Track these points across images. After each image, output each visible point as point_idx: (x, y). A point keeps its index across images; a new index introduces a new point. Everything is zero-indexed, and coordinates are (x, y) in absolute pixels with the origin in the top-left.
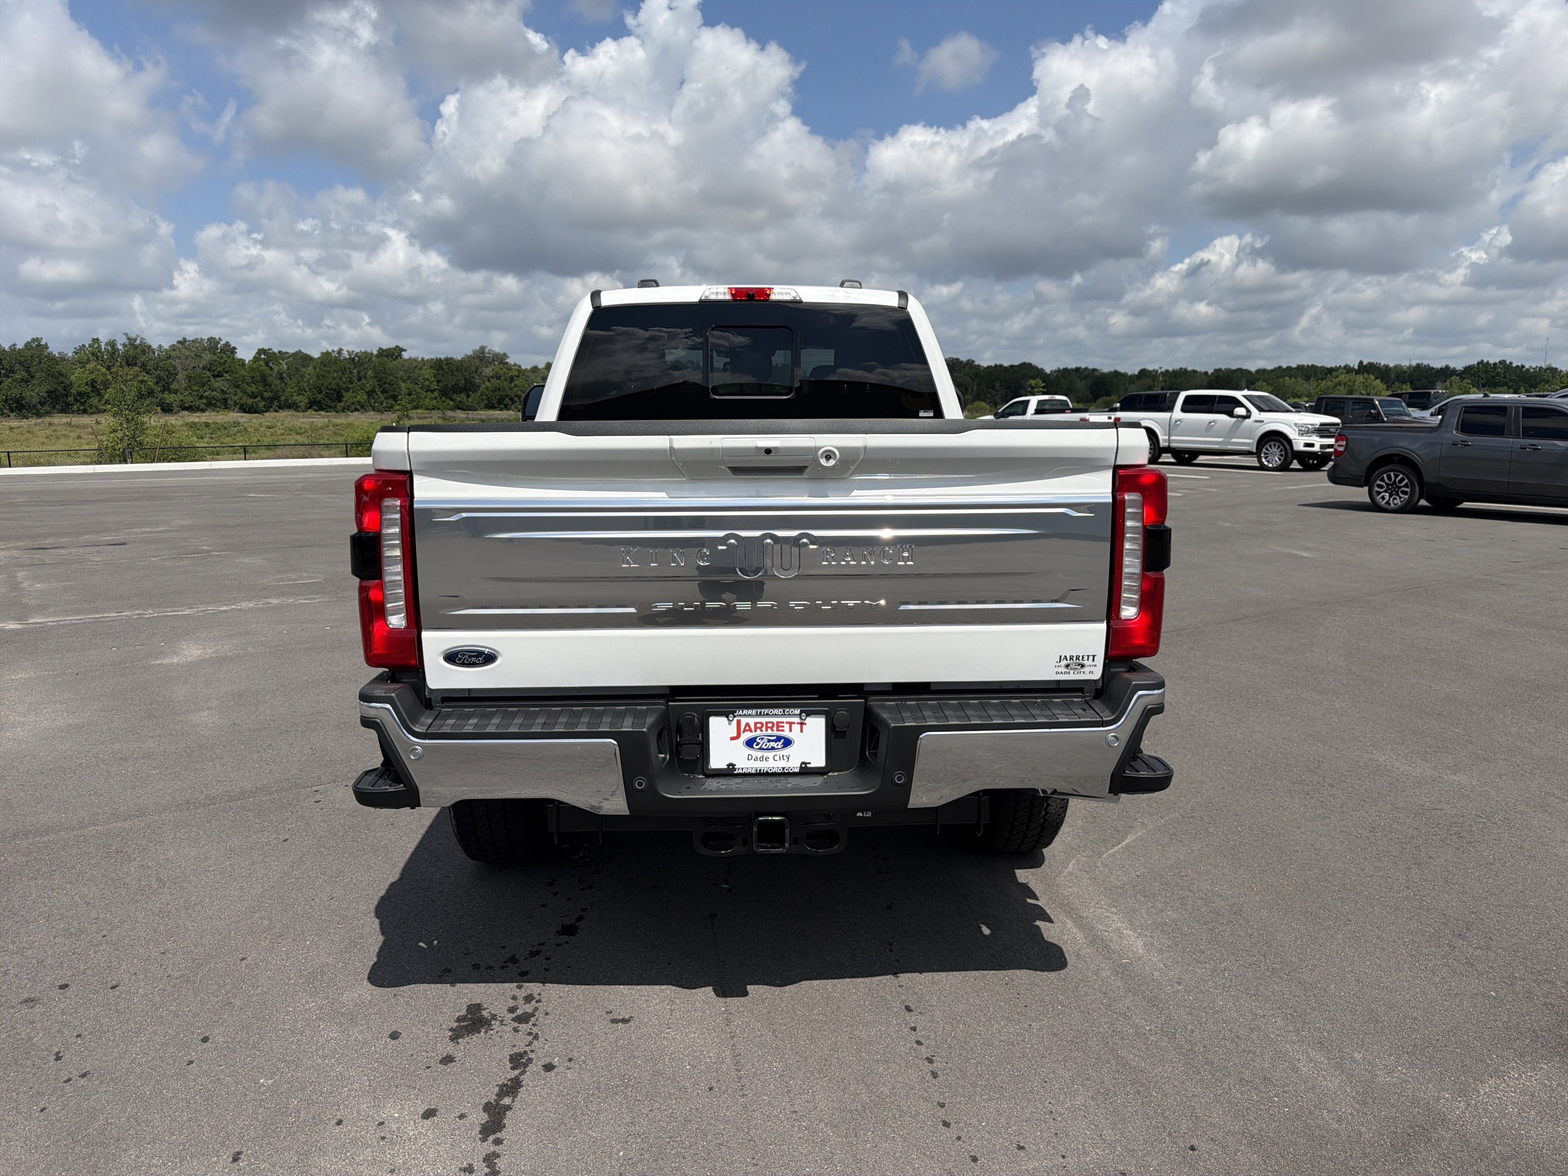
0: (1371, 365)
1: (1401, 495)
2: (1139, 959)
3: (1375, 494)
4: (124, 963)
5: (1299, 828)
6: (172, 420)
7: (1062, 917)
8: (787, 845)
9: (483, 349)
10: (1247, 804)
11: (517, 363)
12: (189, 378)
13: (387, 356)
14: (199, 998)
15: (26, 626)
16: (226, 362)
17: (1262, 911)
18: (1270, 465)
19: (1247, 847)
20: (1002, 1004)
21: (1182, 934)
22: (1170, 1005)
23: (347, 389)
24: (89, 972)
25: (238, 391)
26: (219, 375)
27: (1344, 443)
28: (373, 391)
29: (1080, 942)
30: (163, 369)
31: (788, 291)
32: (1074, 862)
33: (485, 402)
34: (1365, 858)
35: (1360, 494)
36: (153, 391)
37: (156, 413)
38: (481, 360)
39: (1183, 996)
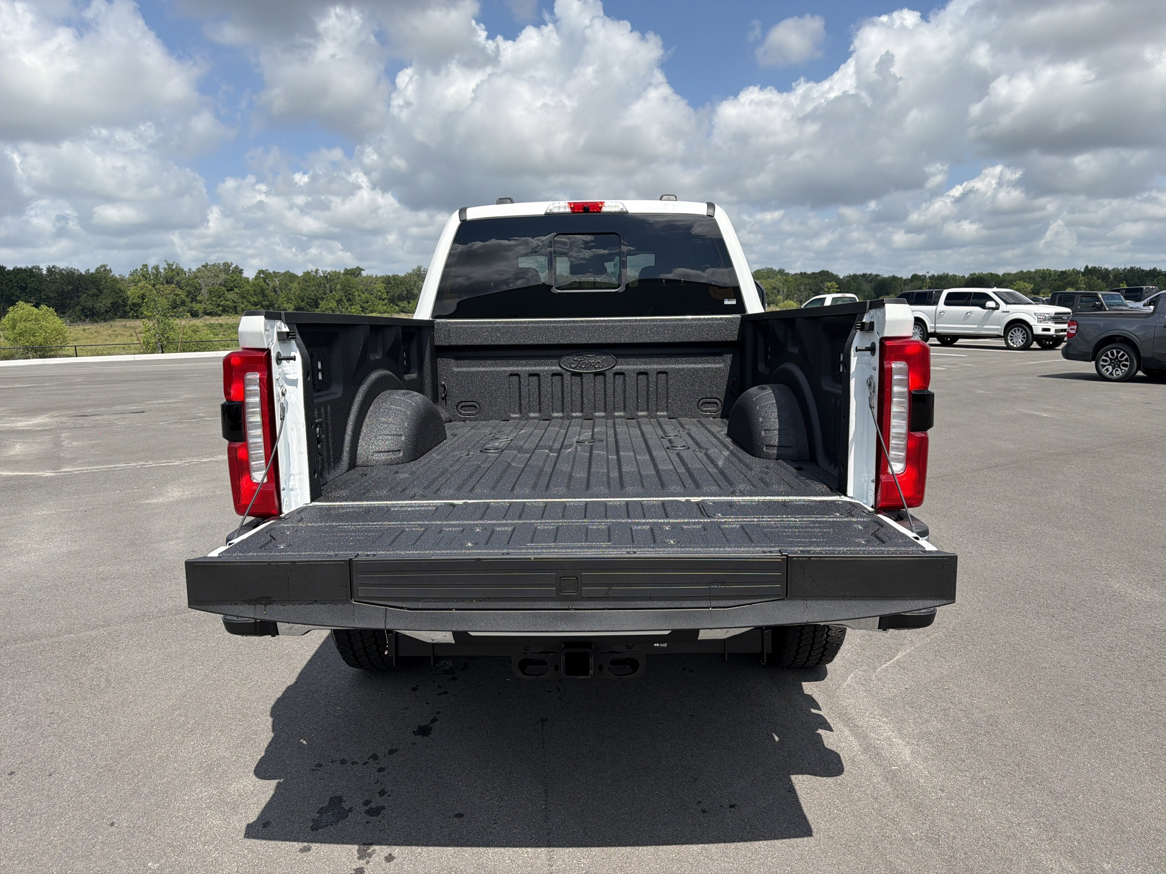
0: (1094, 268)
1: (1122, 367)
2: (907, 766)
3: (1100, 367)
4: (64, 753)
5: (1047, 647)
6: (198, 322)
7: (841, 726)
8: (591, 672)
10: (1001, 625)
12: (210, 292)
13: (351, 274)
14: (115, 786)
15: (58, 474)
16: (235, 280)
17: (1016, 722)
18: (1015, 346)
19: (1002, 663)
20: (785, 807)
21: (945, 743)
22: (934, 811)
23: (322, 299)
24: (35, 761)
25: (244, 300)
26: (231, 289)
27: (1075, 327)
28: (341, 300)
29: (856, 749)
30: (191, 286)
31: (616, 204)
32: (852, 675)
34: (1105, 675)
35: (1089, 367)
36: (184, 301)
37: (187, 317)
38: (418, 276)
39: (946, 802)
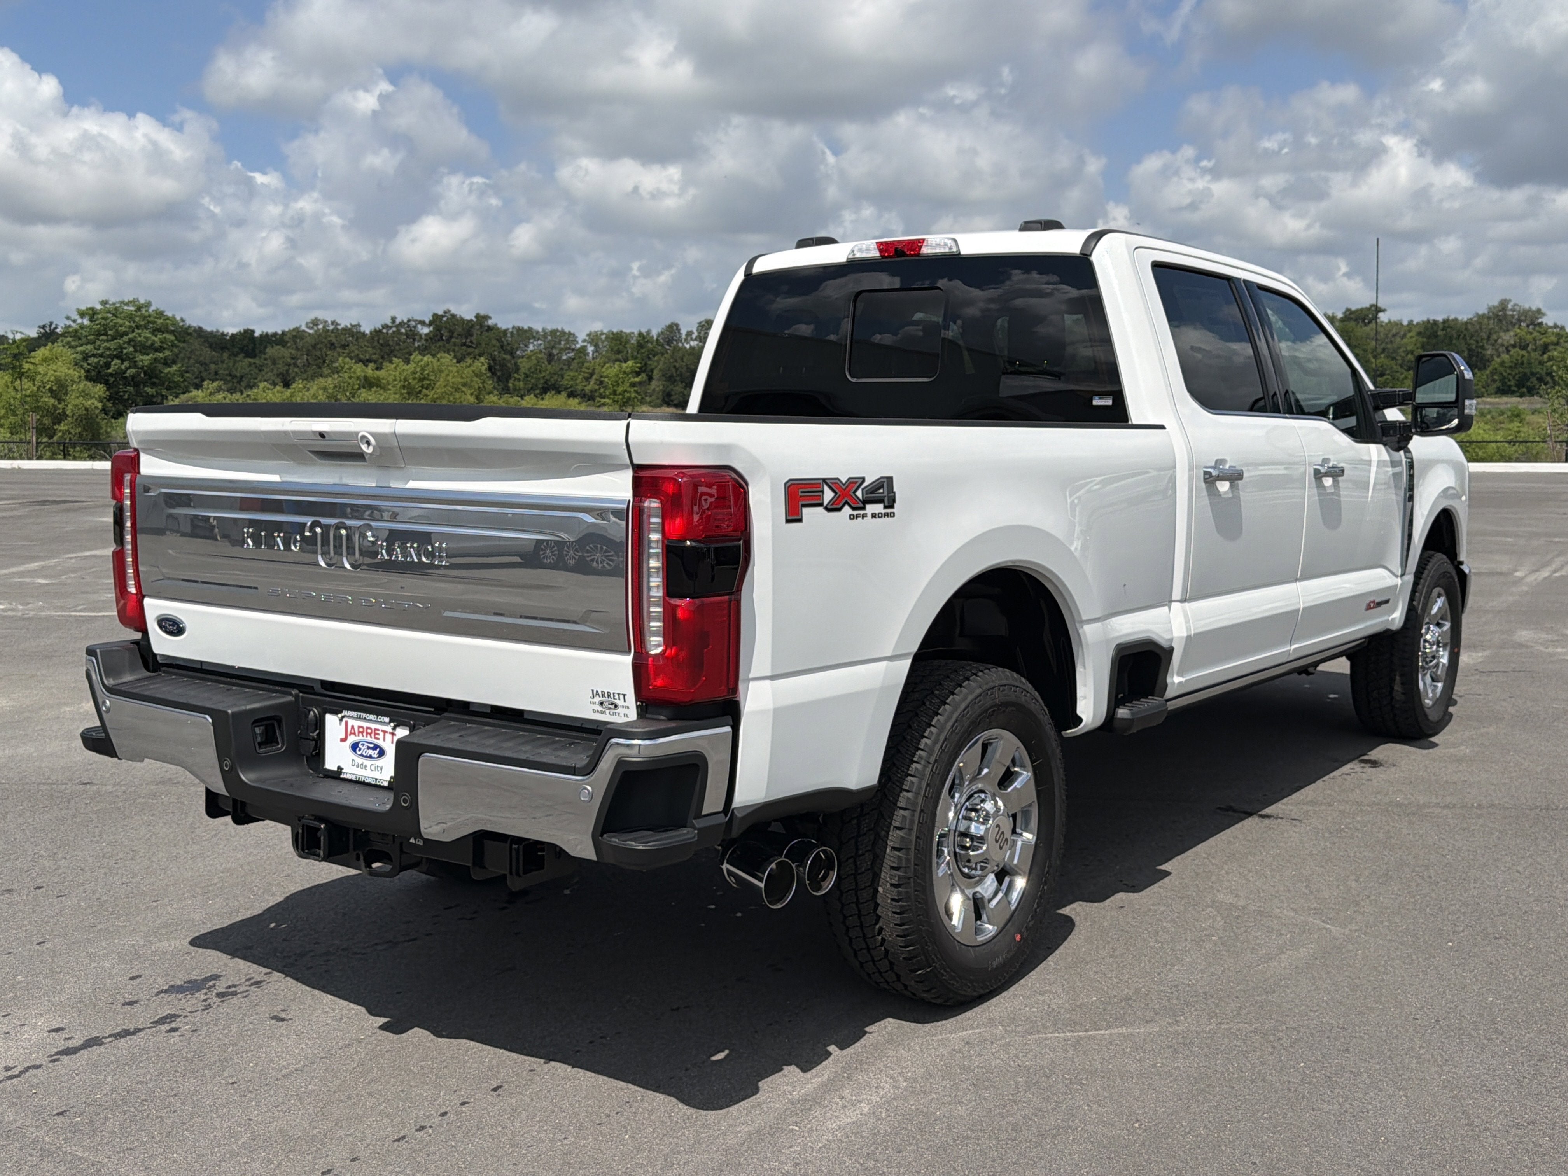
2: (812, 1131)
9: (1504, 304)
11: (1559, 324)
13: (1356, 320)
20: (584, 1114)
29: (790, 1096)
33: (1498, 384)
38: (1500, 321)
